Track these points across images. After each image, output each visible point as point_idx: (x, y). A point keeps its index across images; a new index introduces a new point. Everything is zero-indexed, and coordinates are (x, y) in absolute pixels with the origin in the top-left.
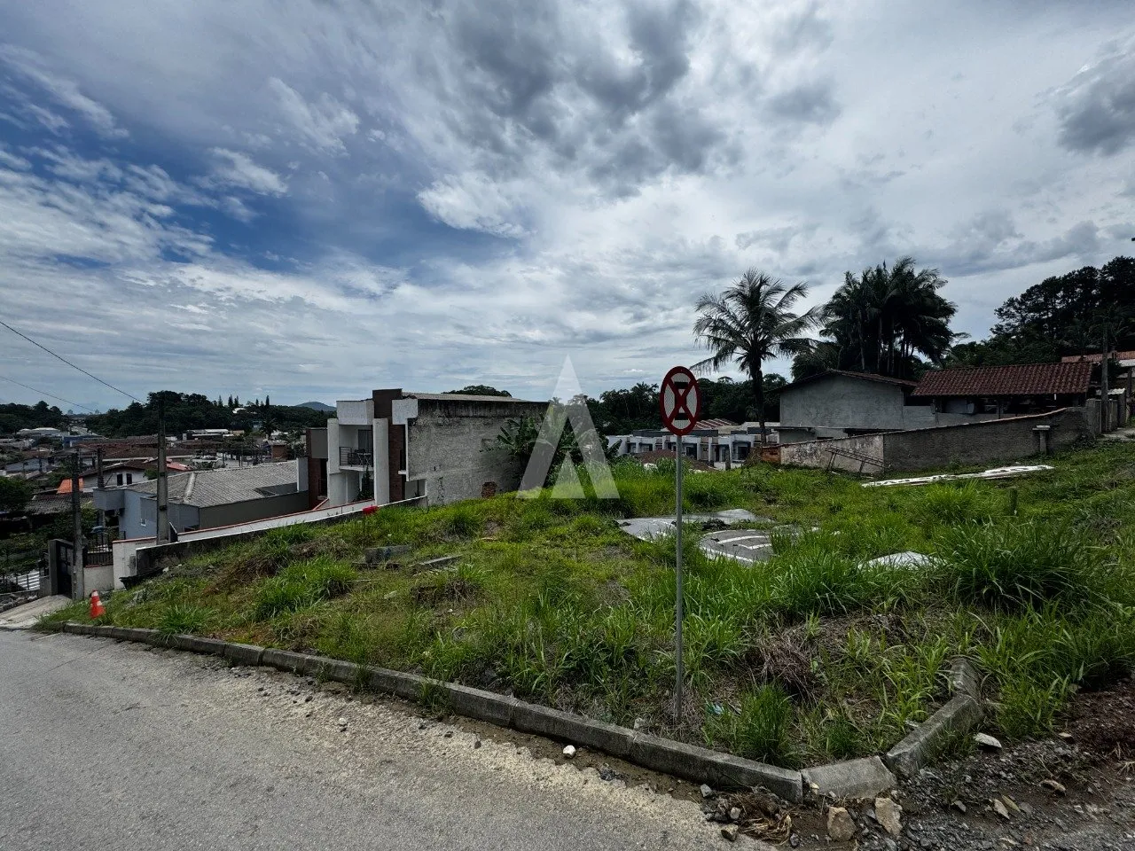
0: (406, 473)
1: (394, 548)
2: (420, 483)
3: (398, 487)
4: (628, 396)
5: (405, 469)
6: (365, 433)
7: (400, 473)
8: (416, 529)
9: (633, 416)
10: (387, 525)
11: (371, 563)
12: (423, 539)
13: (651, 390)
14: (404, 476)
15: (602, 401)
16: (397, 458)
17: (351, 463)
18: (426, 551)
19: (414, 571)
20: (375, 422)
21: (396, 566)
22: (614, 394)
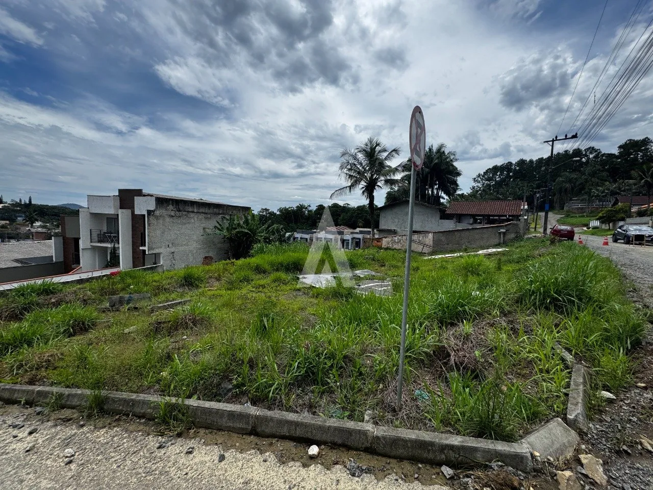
0: (146, 248)
1: (135, 296)
2: (157, 256)
3: (139, 258)
4: (293, 211)
5: (145, 246)
6: (113, 220)
7: (141, 248)
8: (154, 283)
9: (296, 222)
10: (129, 281)
11: (115, 307)
12: (159, 290)
13: (306, 208)
14: (144, 251)
15: (278, 213)
16: (138, 237)
17: (100, 241)
18: (162, 297)
19: (152, 311)
20: (120, 212)
21: (135, 308)
22: (286, 209)
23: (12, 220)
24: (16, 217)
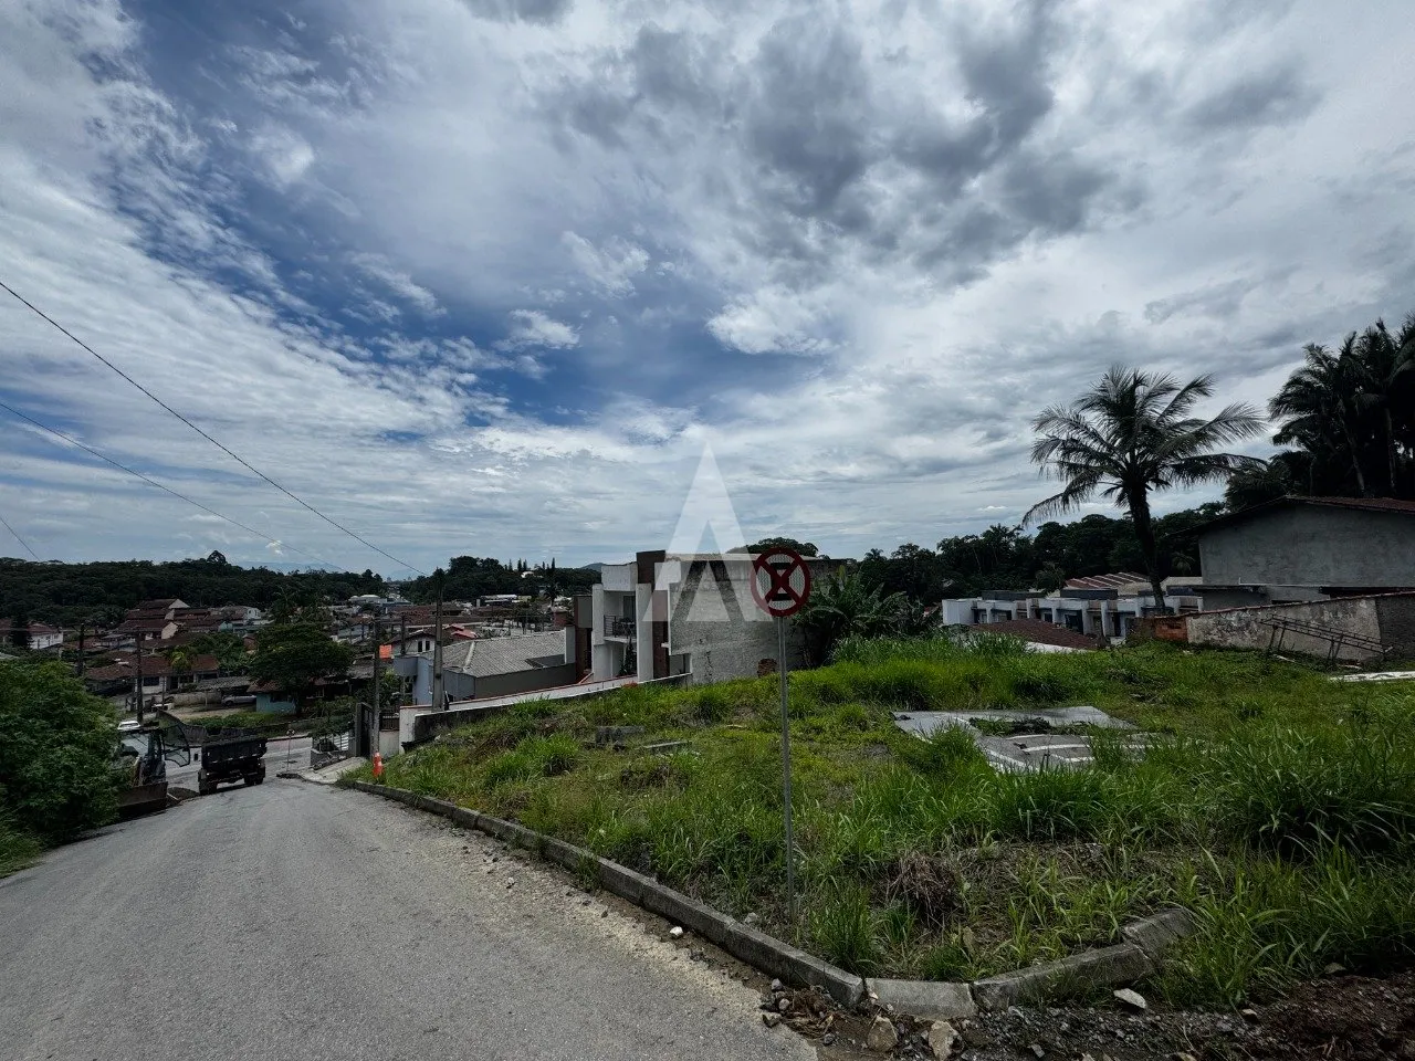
0: (669, 646)
4: (976, 544)
5: (667, 641)
6: (628, 602)
7: (663, 645)
9: (987, 572)
13: (1012, 534)
14: (667, 649)
15: (940, 552)
17: (615, 634)
22: (958, 542)
23: (534, 594)
24: (539, 589)
